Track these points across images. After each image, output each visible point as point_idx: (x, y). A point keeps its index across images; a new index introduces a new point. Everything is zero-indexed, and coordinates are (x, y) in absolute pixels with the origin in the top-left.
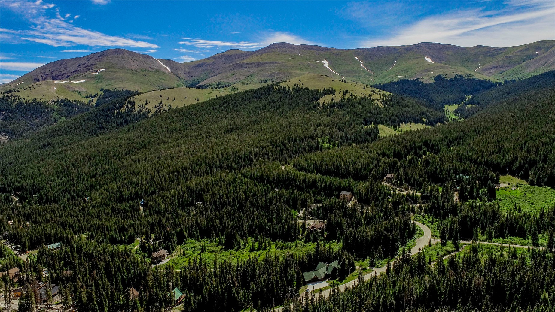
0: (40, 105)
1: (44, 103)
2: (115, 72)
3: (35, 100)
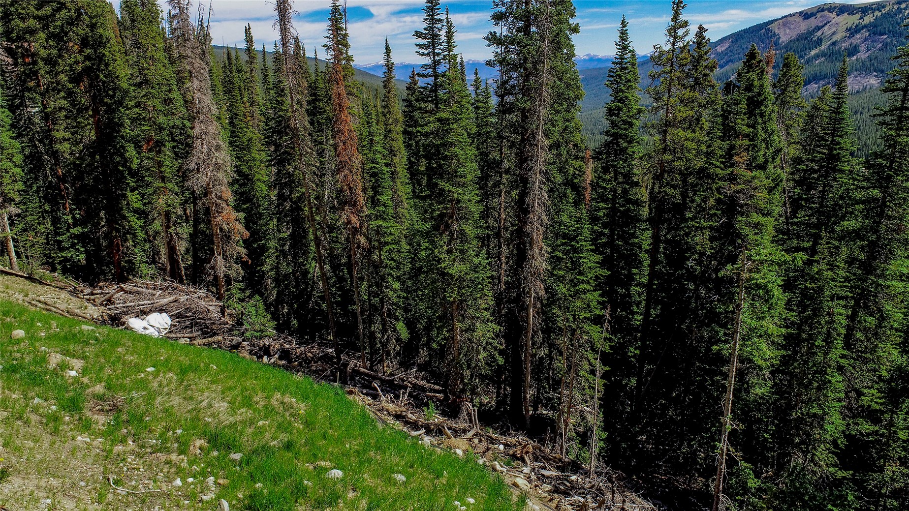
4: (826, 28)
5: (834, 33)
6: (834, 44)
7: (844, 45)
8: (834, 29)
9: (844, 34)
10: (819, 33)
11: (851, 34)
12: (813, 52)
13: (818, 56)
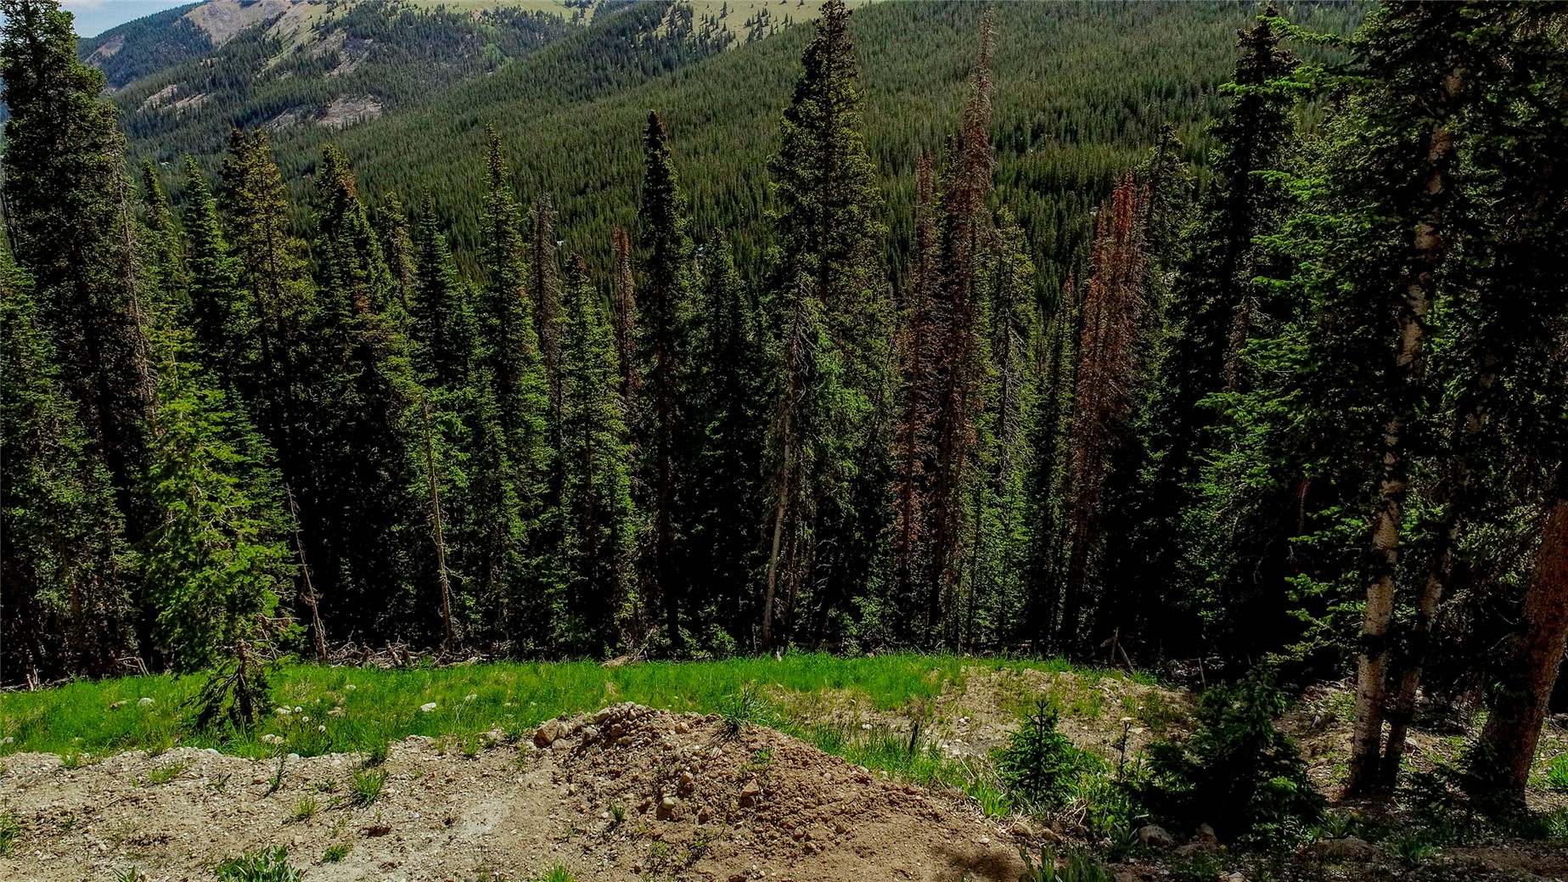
0: (454, 22)
1: (463, 17)
3: (441, 8)
4: (281, 22)
5: (295, 33)
6: (300, 49)
7: (317, 52)
8: (294, 26)
9: (311, 35)
10: (273, 31)
11: (322, 34)
12: (272, 62)
13: (282, 69)
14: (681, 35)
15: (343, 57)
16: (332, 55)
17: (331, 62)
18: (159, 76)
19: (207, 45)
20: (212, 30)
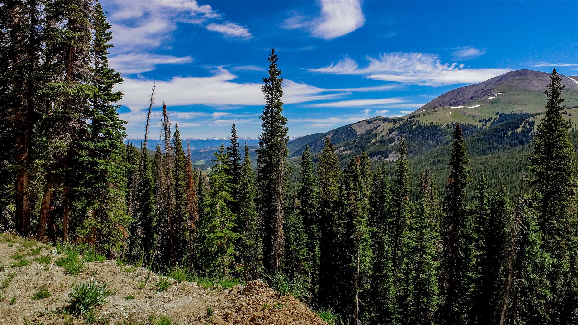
0: (436, 128)
1: (440, 126)
2: (514, 95)
3: (432, 123)
4: (378, 128)
5: (382, 132)
6: (383, 136)
7: (388, 137)
8: (382, 129)
9: (387, 132)
10: (375, 131)
11: (390, 132)
12: (374, 141)
13: (376, 142)
14: (528, 132)
15: (396, 139)
16: (393, 138)
17: (392, 140)
18: (340, 144)
19: (356, 135)
20: (358, 131)
